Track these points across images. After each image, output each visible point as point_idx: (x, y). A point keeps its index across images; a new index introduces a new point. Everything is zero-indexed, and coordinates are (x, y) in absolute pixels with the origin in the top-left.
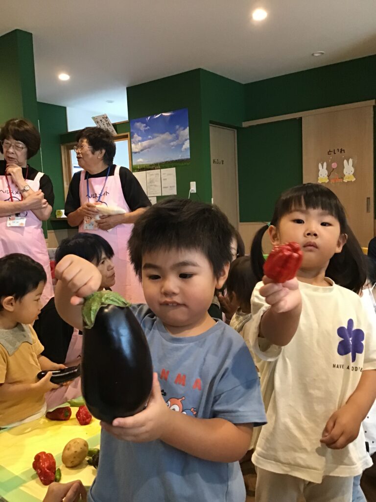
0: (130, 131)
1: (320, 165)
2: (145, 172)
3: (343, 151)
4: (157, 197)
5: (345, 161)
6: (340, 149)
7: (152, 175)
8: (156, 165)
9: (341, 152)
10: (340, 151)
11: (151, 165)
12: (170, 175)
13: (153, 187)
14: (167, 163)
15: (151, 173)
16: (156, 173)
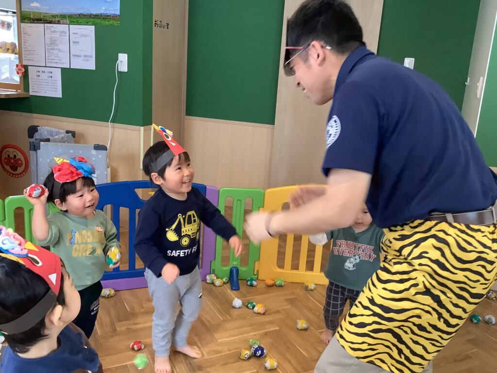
2: (43, 25)
4: (62, 69)
7: (54, 31)
8: (63, 16)
11: (54, 16)
12: (86, 36)
13: (56, 52)
14: (81, 16)
15: (53, 29)
16: (61, 30)
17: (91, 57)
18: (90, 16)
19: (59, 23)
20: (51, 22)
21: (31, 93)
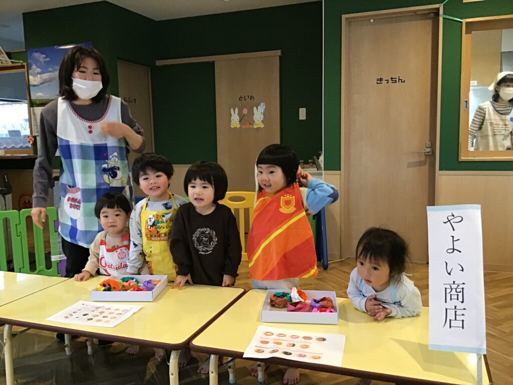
0: (27, 62)
1: (232, 110)
3: (252, 98)
5: (255, 108)
6: (250, 96)
9: (251, 99)
10: (250, 97)
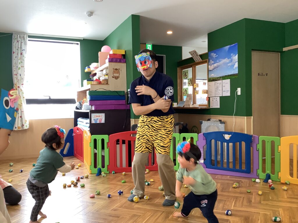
0: (208, 59)
2: (215, 82)
4: (220, 97)
7: (218, 83)
8: (220, 77)
11: (218, 78)
12: (227, 83)
13: (218, 91)
14: (226, 76)
15: (217, 83)
16: (220, 82)
17: (229, 91)
18: (229, 76)
19: (219, 80)
20: (217, 80)
21: (211, 107)
